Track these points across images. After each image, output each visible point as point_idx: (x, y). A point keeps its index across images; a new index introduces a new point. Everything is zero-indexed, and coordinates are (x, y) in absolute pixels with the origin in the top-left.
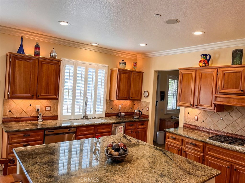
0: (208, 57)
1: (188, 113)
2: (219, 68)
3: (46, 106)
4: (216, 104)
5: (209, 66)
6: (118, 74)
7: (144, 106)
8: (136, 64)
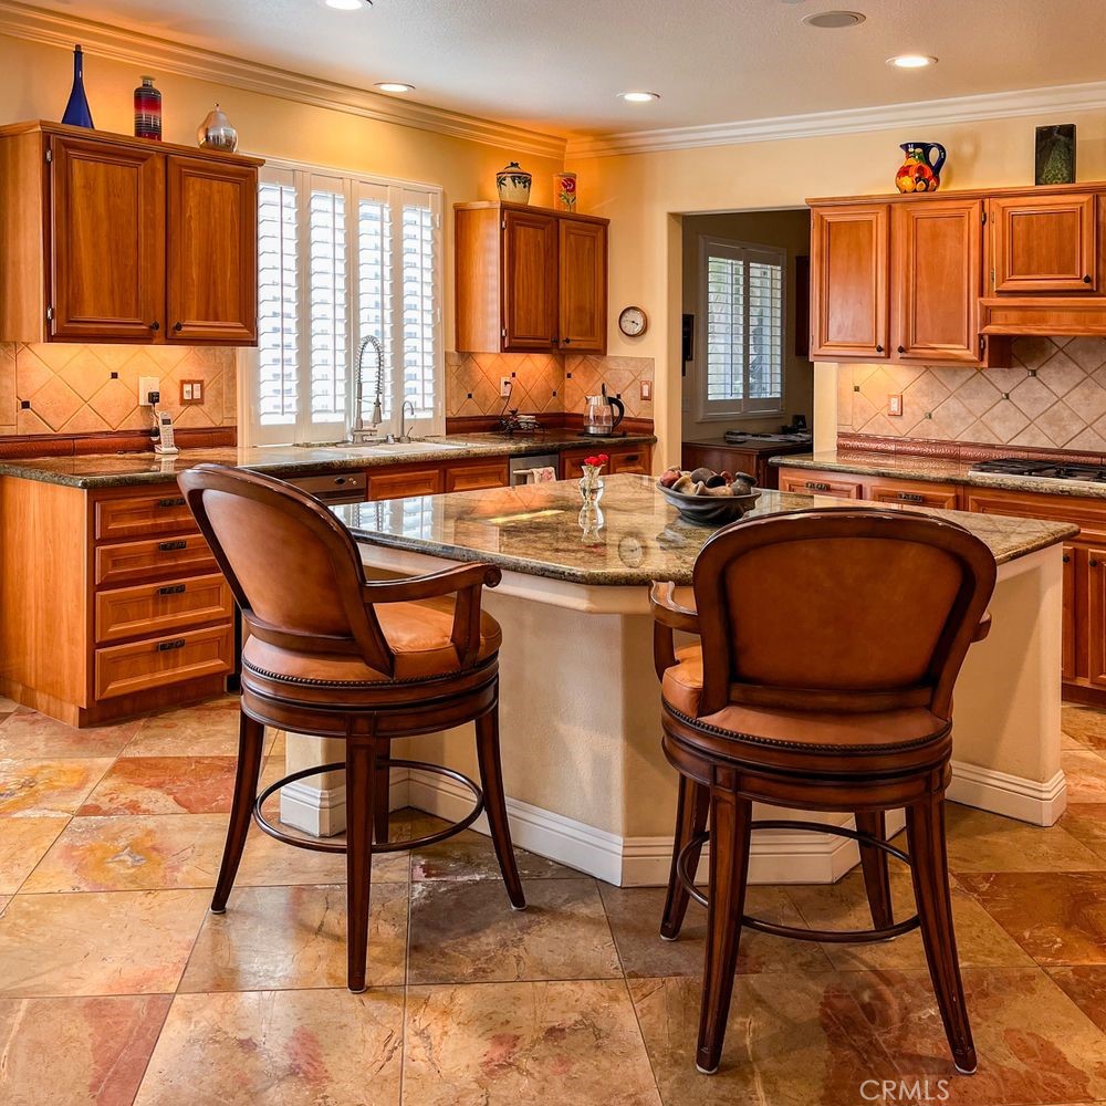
0: (934, 155)
1: (857, 389)
2: (990, 196)
3: (183, 382)
4: (986, 338)
5: (939, 190)
6: (502, 230)
7: (627, 376)
8: (574, 184)
